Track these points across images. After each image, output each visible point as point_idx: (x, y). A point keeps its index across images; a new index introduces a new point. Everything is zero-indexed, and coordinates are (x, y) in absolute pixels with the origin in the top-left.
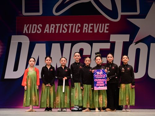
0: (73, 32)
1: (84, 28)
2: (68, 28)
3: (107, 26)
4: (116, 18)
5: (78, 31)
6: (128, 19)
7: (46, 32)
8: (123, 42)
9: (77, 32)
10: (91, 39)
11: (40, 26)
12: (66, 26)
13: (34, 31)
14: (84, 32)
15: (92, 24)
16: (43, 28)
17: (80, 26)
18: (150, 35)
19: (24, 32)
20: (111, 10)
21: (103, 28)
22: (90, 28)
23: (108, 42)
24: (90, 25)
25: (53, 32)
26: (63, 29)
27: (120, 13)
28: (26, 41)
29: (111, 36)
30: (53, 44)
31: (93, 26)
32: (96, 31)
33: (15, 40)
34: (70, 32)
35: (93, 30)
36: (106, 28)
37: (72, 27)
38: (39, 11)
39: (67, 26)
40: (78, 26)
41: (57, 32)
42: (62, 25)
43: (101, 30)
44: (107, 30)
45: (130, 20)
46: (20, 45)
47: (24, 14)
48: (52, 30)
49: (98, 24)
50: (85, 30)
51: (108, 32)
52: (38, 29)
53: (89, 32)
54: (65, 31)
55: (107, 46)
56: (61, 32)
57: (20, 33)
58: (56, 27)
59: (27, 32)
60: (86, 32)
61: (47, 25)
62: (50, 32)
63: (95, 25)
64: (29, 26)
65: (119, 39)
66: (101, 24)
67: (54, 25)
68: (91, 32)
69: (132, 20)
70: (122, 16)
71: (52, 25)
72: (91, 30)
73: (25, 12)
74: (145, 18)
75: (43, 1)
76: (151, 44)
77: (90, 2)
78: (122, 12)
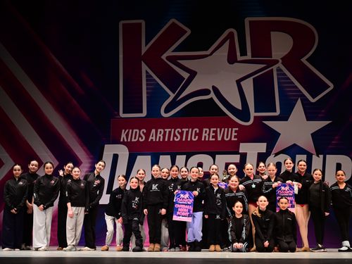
0: (189, 139)
1: (204, 134)
2: (181, 134)
3: (236, 132)
5: (195, 138)
6: (264, 122)
7: (152, 140)
8: (258, 153)
9: (193, 139)
10: (214, 150)
11: (143, 132)
12: (178, 132)
13: (135, 138)
14: (203, 139)
15: (215, 129)
16: (147, 135)
17: (198, 132)
18: (295, 144)
19: (122, 140)
20: (241, 109)
21: (230, 135)
22: (212, 134)
23: (237, 153)
24: (212, 130)
25: (161, 140)
26: (175, 135)
27: (253, 114)
28: (123, 153)
29: (242, 145)
30: (161, 156)
31: (215, 132)
32: (219, 139)
33: (109, 151)
34: (184, 139)
35: (215, 137)
36: (234, 134)
37: (187, 132)
38: (141, 112)
39: (180, 131)
40: (196, 131)
41: (166, 140)
42: (173, 130)
43: (227, 137)
44: (235, 137)
45: (267, 123)
46: (116, 157)
47: (122, 115)
48: (160, 137)
49: (223, 129)
50: (205, 137)
51: (236, 139)
52: (140, 136)
53: (211, 139)
54: (177, 138)
56: (171, 140)
57: (116, 141)
58: (165, 132)
59: (126, 140)
60: (207, 139)
61: (153, 131)
62: (157, 140)
63: (218, 130)
64: (129, 131)
65: (252, 149)
66: (226, 129)
67: (162, 131)
68: (214, 139)
69: (269, 124)
70: (255, 117)
72: (213, 137)
73: (124, 113)
74: (287, 120)
75: (147, 97)
76: (297, 156)
77: (212, 98)
78: (255, 112)
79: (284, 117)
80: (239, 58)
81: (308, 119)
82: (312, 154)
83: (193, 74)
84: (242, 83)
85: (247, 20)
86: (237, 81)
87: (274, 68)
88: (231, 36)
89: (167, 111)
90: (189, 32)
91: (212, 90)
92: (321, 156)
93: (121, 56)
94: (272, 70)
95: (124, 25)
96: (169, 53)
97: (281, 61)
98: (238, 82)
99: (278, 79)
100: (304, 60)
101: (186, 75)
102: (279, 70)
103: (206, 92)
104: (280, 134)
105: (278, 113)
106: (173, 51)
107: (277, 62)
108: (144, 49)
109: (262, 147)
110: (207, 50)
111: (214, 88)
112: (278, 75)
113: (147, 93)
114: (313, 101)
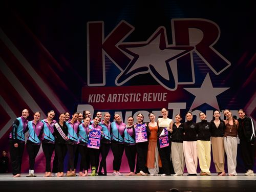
0: (134, 101)
1: (144, 97)
2: (129, 97)
3: (165, 95)
4: (174, 88)
6: (185, 89)
7: (109, 101)
8: (181, 110)
9: (137, 101)
11: (103, 96)
12: (127, 96)
13: (98, 100)
14: (143, 101)
16: (106, 98)
17: (140, 95)
18: (205, 103)
19: (89, 102)
20: (169, 80)
21: (162, 97)
22: (149, 97)
24: (149, 94)
25: (116, 101)
26: (125, 98)
27: (177, 83)
29: (169, 104)
30: (115, 112)
31: (152, 95)
32: (155, 100)
33: (81, 108)
34: (131, 101)
35: (152, 99)
37: (133, 96)
41: (119, 101)
42: (123, 94)
43: (160, 99)
44: (165, 99)
45: (187, 89)
47: (89, 85)
48: (115, 99)
49: (157, 94)
50: (145, 99)
52: (101, 99)
53: (149, 100)
54: (126, 100)
56: (122, 101)
57: (86, 102)
58: (118, 96)
59: (92, 102)
60: (146, 100)
61: (110, 95)
62: (113, 101)
63: (154, 94)
64: (93, 96)
65: (177, 107)
66: (159, 94)
67: (116, 95)
68: (151, 101)
69: (188, 89)
70: (178, 85)
71: (114, 95)
72: (150, 99)
74: (200, 87)
75: (106, 72)
76: (207, 111)
77: (149, 73)
78: (179, 82)
79: (198, 85)
80: (168, 46)
81: (214, 86)
83: (136, 57)
85: (172, 21)
87: (191, 52)
88: (162, 31)
89: (119, 82)
90: (134, 29)
91: (149, 68)
93: (88, 45)
95: (90, 24)
96: (121, 43)
97: (195, 48)
98: (167, 62)
99: (194, 60)
100: (211, 47)
101: (132, 58)
102: (194, 53)
104: (195, 97)
106: (123, 42)
107: (193, 48)
108: (104, 40)
109: (183, 106)
110: (146, 40)
111: (151, 66)
112: (194, 57)
113: (106, 70)
114: (217, 74)
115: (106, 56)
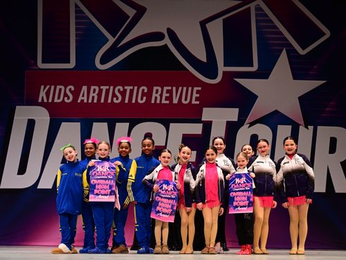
0: (134, 101)
1: (154, 95)
2: (123, 93)
3: (198, 92)
4: (215, 77)
5: (142, 99)
6: (238, 80)
7: (82, 101)
8: (227, 122)
9: (140, 101)
10: (167, 116)
11: (70, 90)
12: (119, 90)
13: (59, 98)
14: (153, 102)
15: (170, 88)
16: (76, 94)
17: (146, 91)
18: (276, 112)
19: (40, 101)
20: (205, 61)
21: (190, 96)
22: (165, 95)
23: (199, 121)
24: (165, 88)
25: (95, 101)
26: (114, 95)
27: (222, 68)
28: (42, 118)
29: (205, 110)
30: (94, 123)
31: (170, 92)
32: (175, 101)
33: (22, 114)
34: (126, 101)
35: (170, 98)
36: (195, 95)
37: (132, 91)
38: (68, 61)
39: (122, 89)
40: (143, 90)
41: (102, 101)
42: (112, 87)
43: (186, 100)
44: (197, 99)
45: (240, 81)
46: (31, 124)
47: (41, 65)
48: (93, 97)
49: (180, 88)
50: (156, 98)
51: (198, 102)
52: (66, 95)
53: (164, 102)
54: (117, 99)
55: (196, 129)
56: (109, 101)
57: (33, 101)
58: (101, 91)
59: (45, 101)
60: (158, 102)
61: (85, 88)
62: (90, 101)
64: (49, 89)
65: (220, 117)
66: (185, 88)
67: (97, 88)
68: (168, 102)
69: (242, 82)
70: (225, 73)
71: (93, 88)
72: (167, 99)
73: (43, 62)
74: (267, 78)
75: (77, 41)
76: (279, 126)
77: (166, 45)
78: (225, 66)
79: (263, 73)
81: (295, 77)
82: (300, 125)
83: (141, 11)
84: (208, 25)
86: (201, 23)
87: (252, 6)
89: (103, 61)
91: (166, 34)
92: (311, 128)
94: (249, 9)
98: (203, 24)
99: (257, 21)
101: (131, 12)
102: (258, 9)
103: (159, 36)
104: (256, 97)
105: (255, 68)
109: (232, 114)
111: (169, 31)
112: (256, 15)
113: (77, 35)
114: (302, 52)
115: (76, 6)
